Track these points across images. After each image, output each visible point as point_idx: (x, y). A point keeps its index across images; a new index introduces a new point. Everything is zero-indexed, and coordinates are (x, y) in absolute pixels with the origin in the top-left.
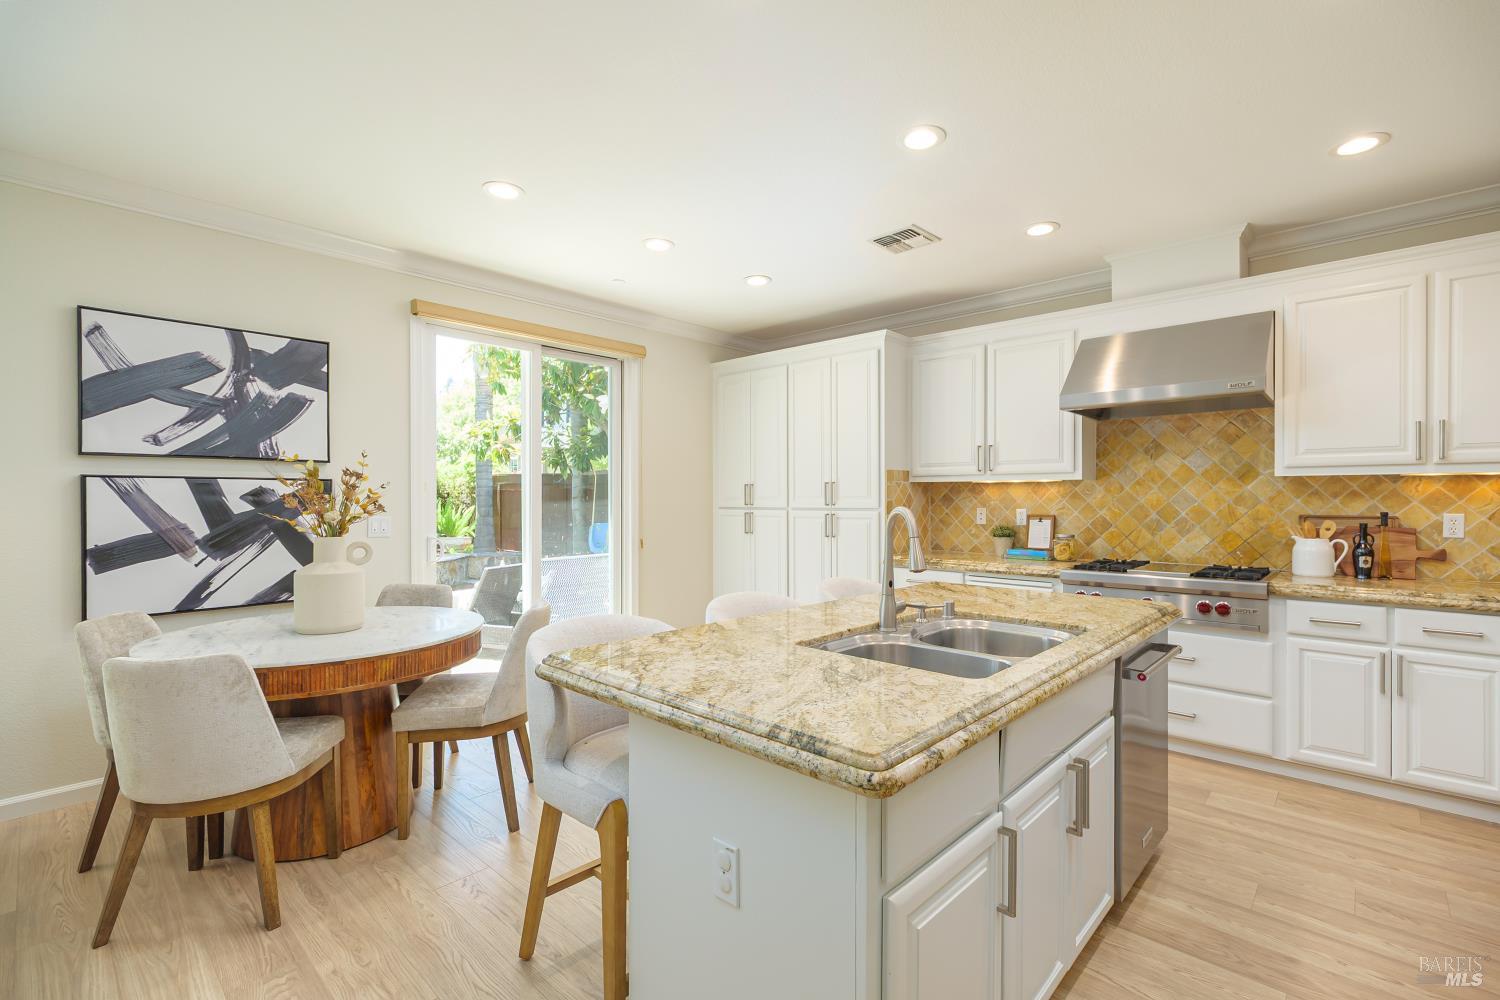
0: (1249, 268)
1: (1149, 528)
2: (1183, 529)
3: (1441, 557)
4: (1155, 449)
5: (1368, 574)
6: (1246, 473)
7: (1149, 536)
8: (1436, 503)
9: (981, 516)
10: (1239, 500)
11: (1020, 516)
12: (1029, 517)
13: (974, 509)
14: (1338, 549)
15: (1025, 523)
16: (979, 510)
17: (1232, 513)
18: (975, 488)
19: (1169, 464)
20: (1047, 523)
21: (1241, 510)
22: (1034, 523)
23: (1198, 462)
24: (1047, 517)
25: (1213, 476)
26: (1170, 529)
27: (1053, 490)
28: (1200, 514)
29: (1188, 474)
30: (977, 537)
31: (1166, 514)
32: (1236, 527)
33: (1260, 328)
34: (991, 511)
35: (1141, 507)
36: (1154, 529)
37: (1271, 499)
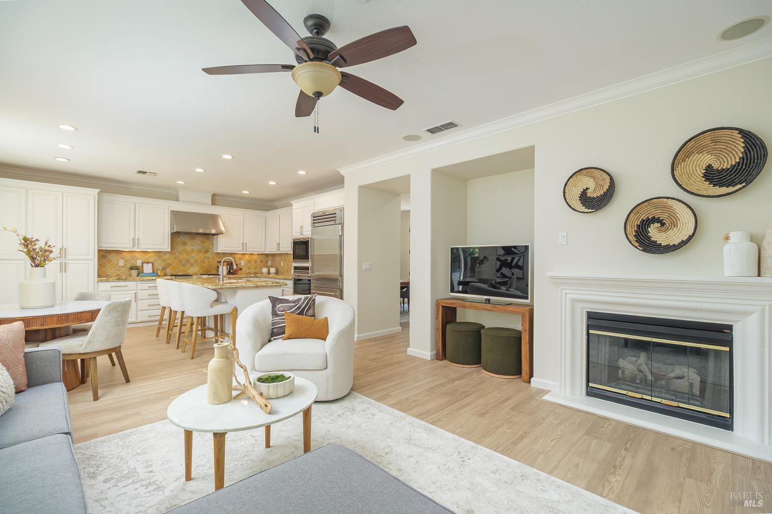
0: (213, 203)
1: (182, 265)
2: (192, 265)
3: (241, 269)
4: (184, 244)
5: (232, 274)
6: (207, 251)
7: (183, 268)
8: (240, 259)
9: (121, 263)
10: (205, 258)
11: (139, 263)
12: (143, 263)
13: (118, 260)
14: (227, 268)
15: (141, 265)
16: (120, 261)
17: (204, 261)
18: (118, 252)
19: (188, 248)
20: (151, 265)
21: (206, 260)
22: (145, 265)
23: (196, 248)
24: (150, 263)
25: (199, 251)
26: (188, 265)
27: (152, 254)
28: (196, 261)
29: (193, 251)
30: (119, 271)
31: (188, 261)
32: (204, 265)
33: (213, 218)
34: (126, 261)
35: (181, 259)
36: (184, 265)
37: (212, 258)
